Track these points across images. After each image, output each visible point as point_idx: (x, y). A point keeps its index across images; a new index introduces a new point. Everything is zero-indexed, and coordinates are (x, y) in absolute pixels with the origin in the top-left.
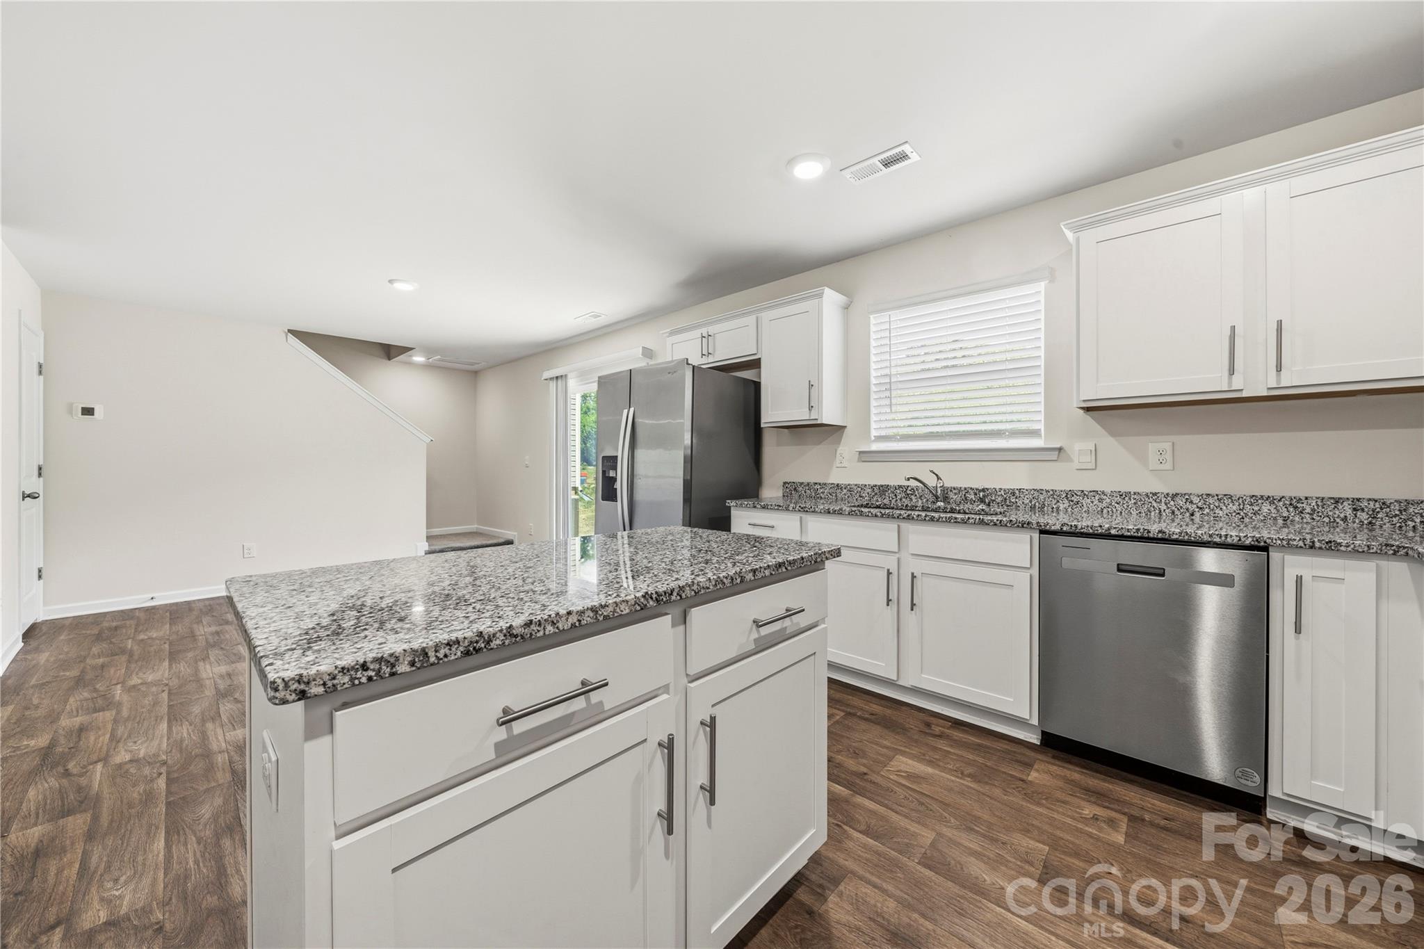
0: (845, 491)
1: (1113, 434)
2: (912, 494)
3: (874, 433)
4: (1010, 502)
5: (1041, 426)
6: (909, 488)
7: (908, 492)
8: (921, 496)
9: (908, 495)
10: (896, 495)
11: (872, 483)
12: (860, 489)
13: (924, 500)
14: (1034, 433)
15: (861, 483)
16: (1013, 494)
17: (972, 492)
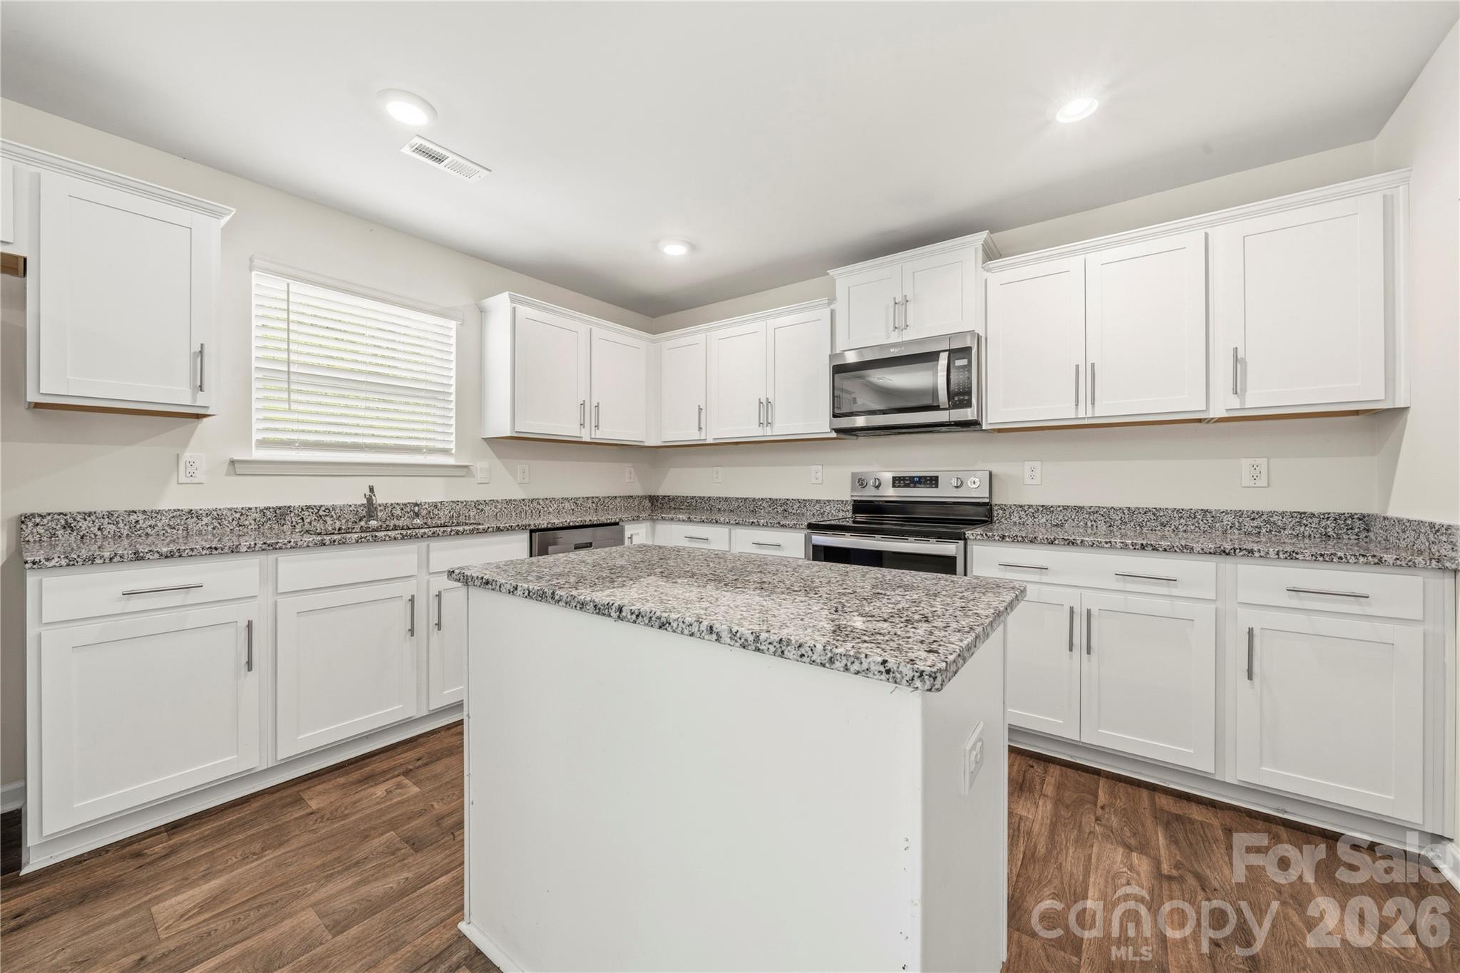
0: (206, 520)
1: (499, 456)
2: (326, 516)
3: (256, 436)
4: (433, 514)
5: (452, 446)
6: (323, 508)
7: (321, 513)
8: (340, 516)
9: (321, 516)
10: (302, 519)
11: (262, 506)
12: (238, 515)
13: (344, 521)
14: (446, 451)
15: (240, 506)
16: (436, 506)
17: (398, 508)
